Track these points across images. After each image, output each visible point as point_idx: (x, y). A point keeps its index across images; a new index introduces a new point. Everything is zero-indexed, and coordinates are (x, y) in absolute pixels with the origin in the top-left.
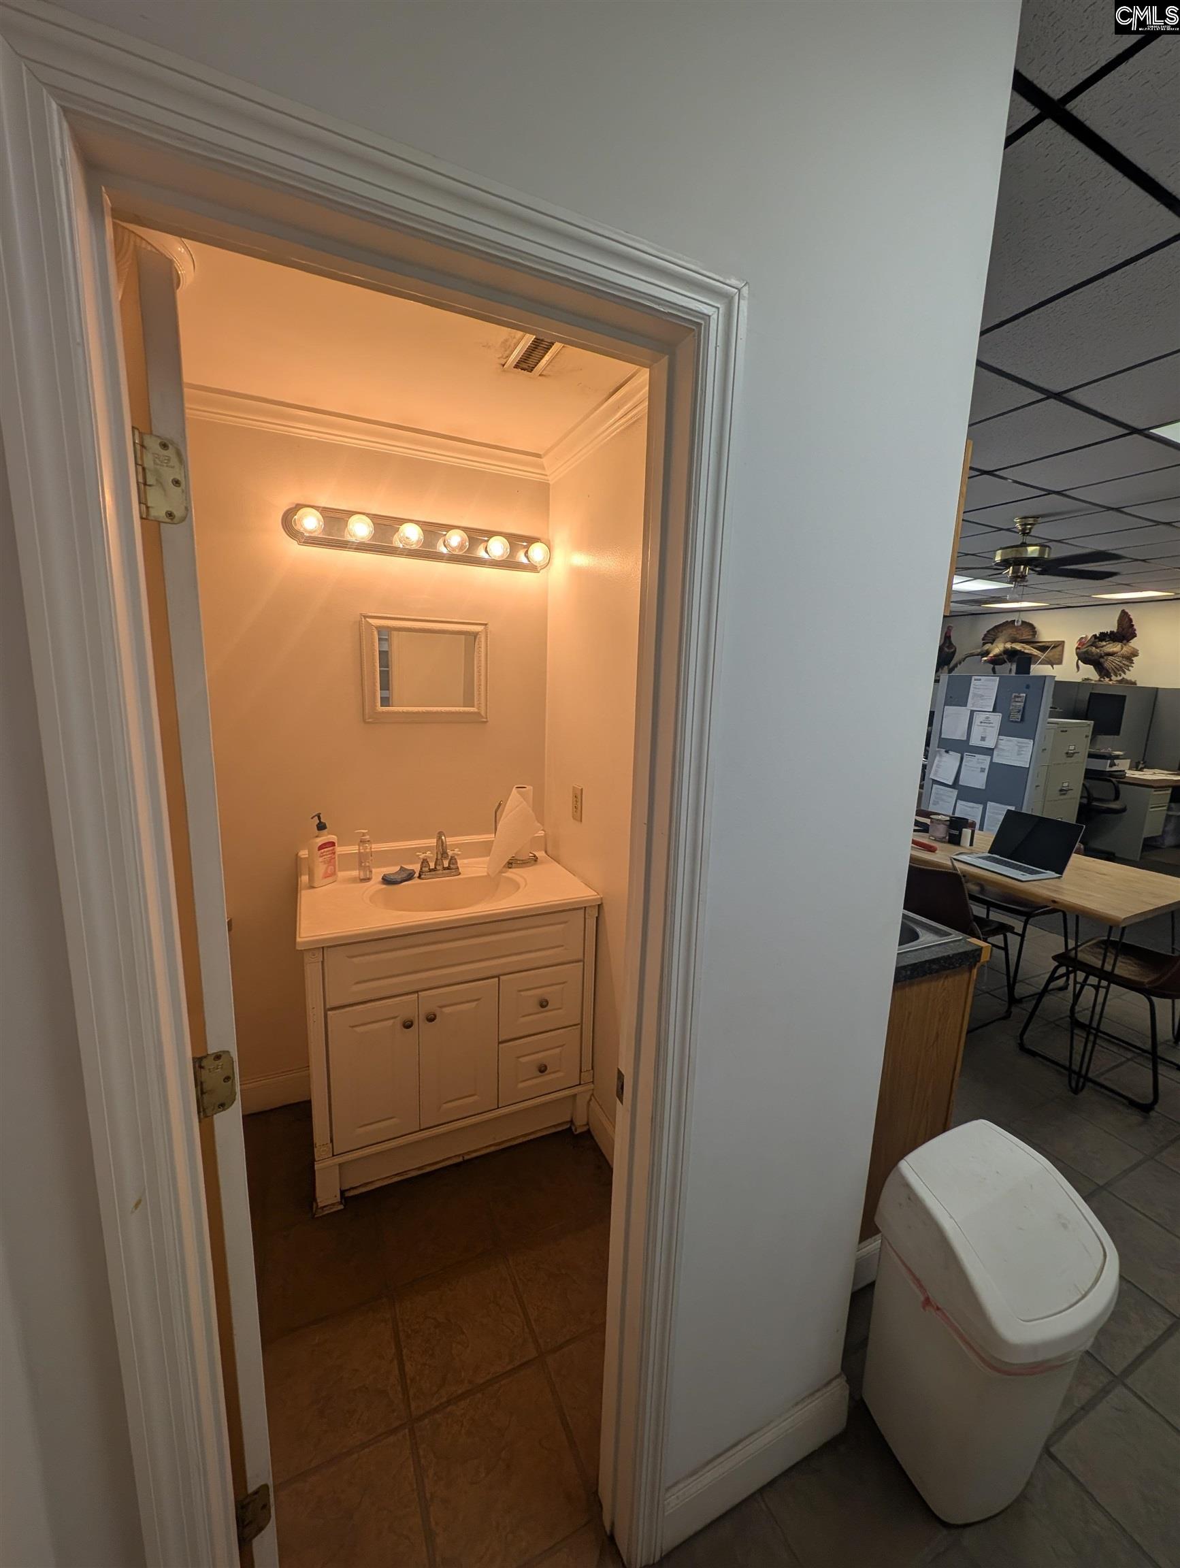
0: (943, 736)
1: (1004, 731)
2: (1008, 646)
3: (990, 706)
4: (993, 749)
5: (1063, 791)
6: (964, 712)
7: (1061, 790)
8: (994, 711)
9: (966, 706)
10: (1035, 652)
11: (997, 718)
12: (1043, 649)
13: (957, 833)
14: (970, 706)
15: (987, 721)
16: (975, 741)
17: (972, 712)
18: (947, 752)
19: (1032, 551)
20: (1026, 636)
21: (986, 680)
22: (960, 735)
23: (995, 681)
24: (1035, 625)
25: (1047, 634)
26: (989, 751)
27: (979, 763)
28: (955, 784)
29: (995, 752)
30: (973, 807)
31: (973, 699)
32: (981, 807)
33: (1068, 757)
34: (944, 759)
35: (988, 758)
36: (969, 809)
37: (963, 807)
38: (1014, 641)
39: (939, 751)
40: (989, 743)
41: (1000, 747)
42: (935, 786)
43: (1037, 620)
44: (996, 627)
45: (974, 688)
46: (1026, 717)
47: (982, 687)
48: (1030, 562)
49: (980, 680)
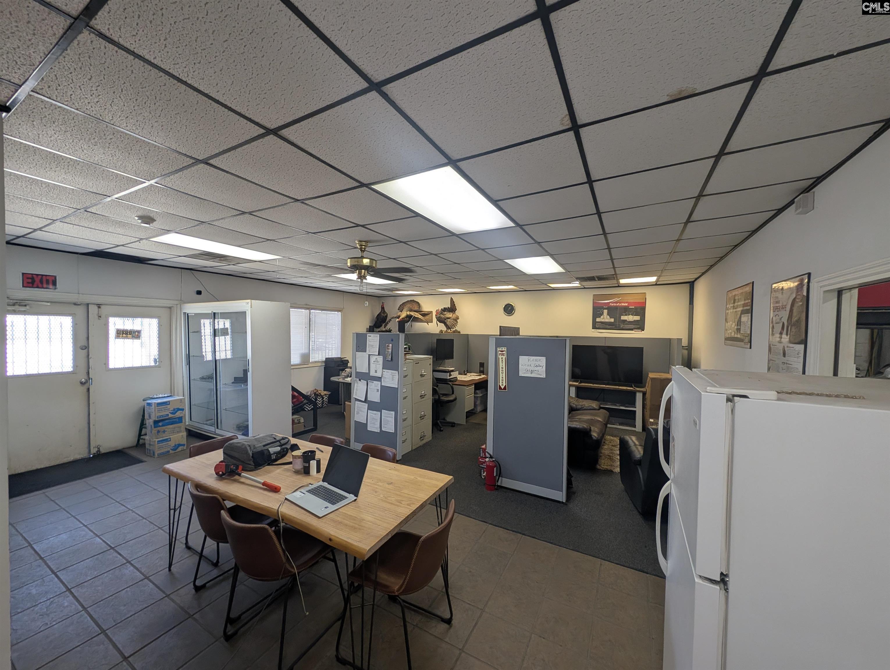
0: (357, 371)
1: (385, 366)
2: (408, 313)
3: (376, 352)
4: (381, 378)
5: (422, 396)
6: (365, 355)
7: (421, 396)
8: (379, 355)
9: (366, 352)
10: (420, 317)
11: (380, 359)
12: (424, 315)
13: (307, 465)
14: (368, 352)
15: (376, 361)
16: (372, 373)
17: (369, 355)
18: (360, 380)
19: (366, 261)
20: (416, 308)
21: (374, 336)
22: (365, 370)
23: (377, 336)
24: (420, 302)
25: (426, 308)
26: (379, 379)
27: (375, 386)
28: (366, 401)
29: (382, 380)
30: (375, 414)
31: (369, 348)
32: (379, 413)
33: (421, 377)
34: (359, 385)
35: (379, 383)
36: (374, 415)
37: (371, 414)
38: (411, 310)
39: (356, 380)
40: (379, 375)
41: (384, 376)
42: (356, 402)
43: (421, 300)
44: (403, 303)
45: (369, 341)
46: (393, 358)
47: (372, 341)
48: (366, 268)
49: (371, 336)
